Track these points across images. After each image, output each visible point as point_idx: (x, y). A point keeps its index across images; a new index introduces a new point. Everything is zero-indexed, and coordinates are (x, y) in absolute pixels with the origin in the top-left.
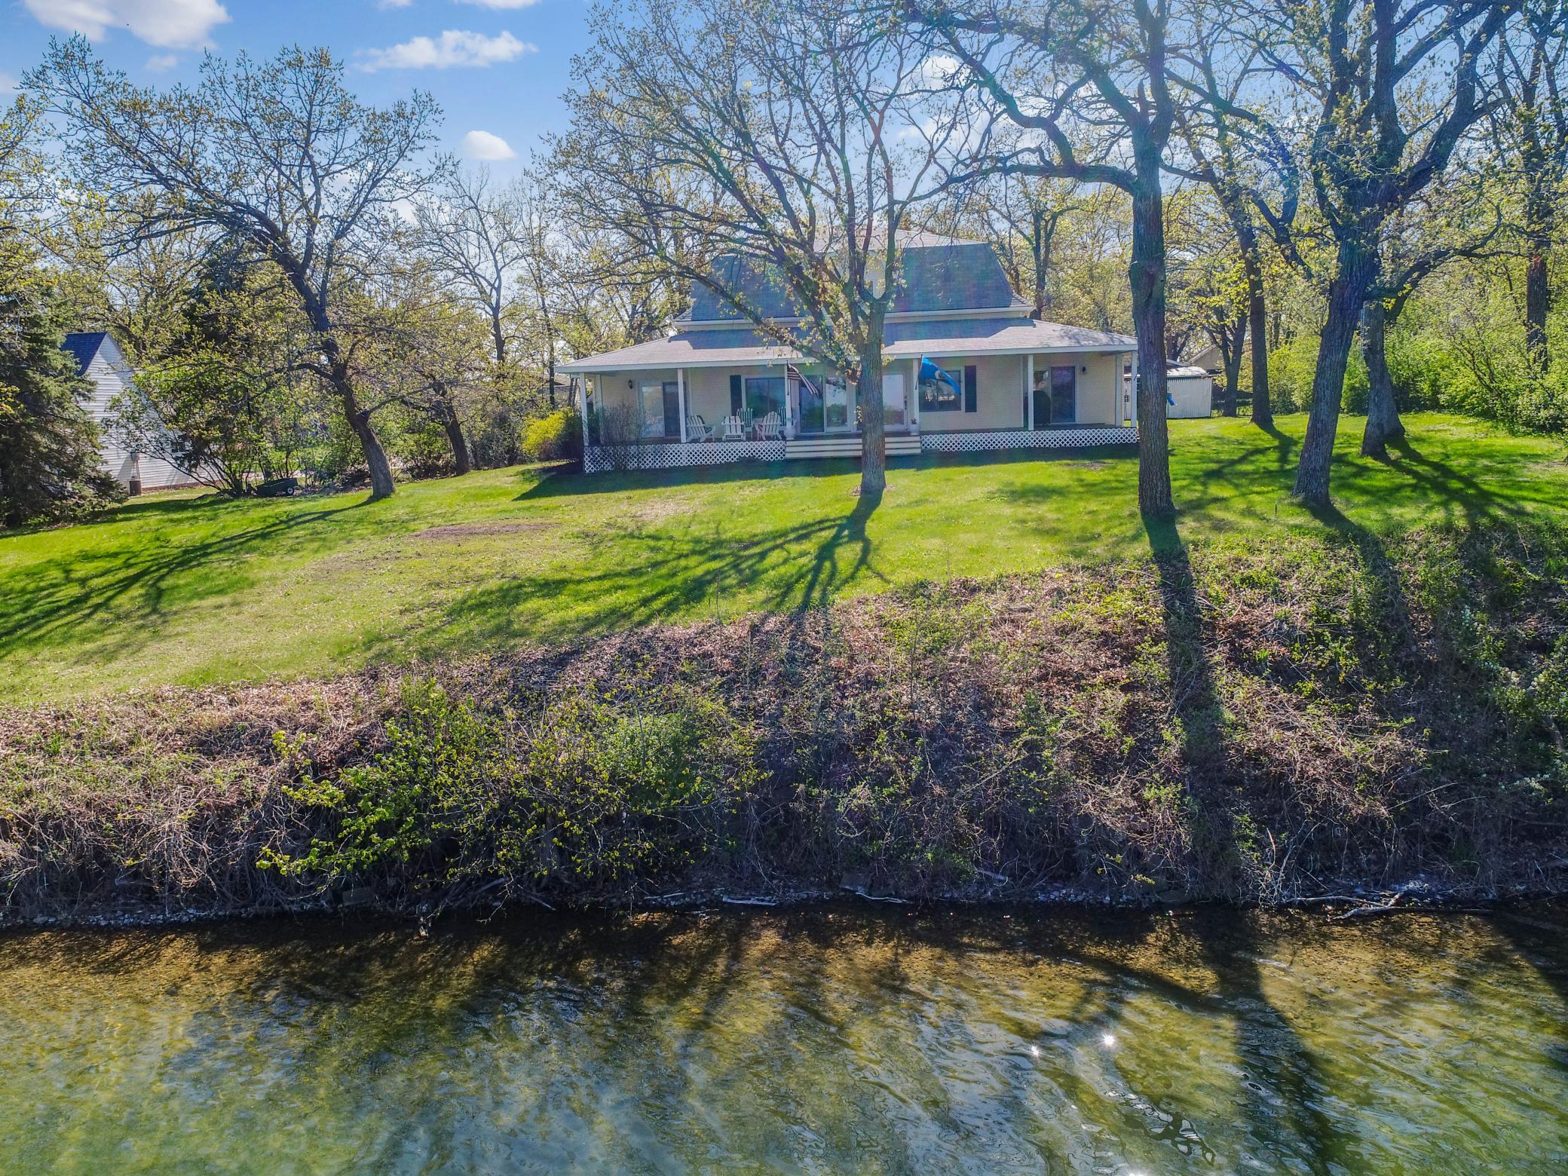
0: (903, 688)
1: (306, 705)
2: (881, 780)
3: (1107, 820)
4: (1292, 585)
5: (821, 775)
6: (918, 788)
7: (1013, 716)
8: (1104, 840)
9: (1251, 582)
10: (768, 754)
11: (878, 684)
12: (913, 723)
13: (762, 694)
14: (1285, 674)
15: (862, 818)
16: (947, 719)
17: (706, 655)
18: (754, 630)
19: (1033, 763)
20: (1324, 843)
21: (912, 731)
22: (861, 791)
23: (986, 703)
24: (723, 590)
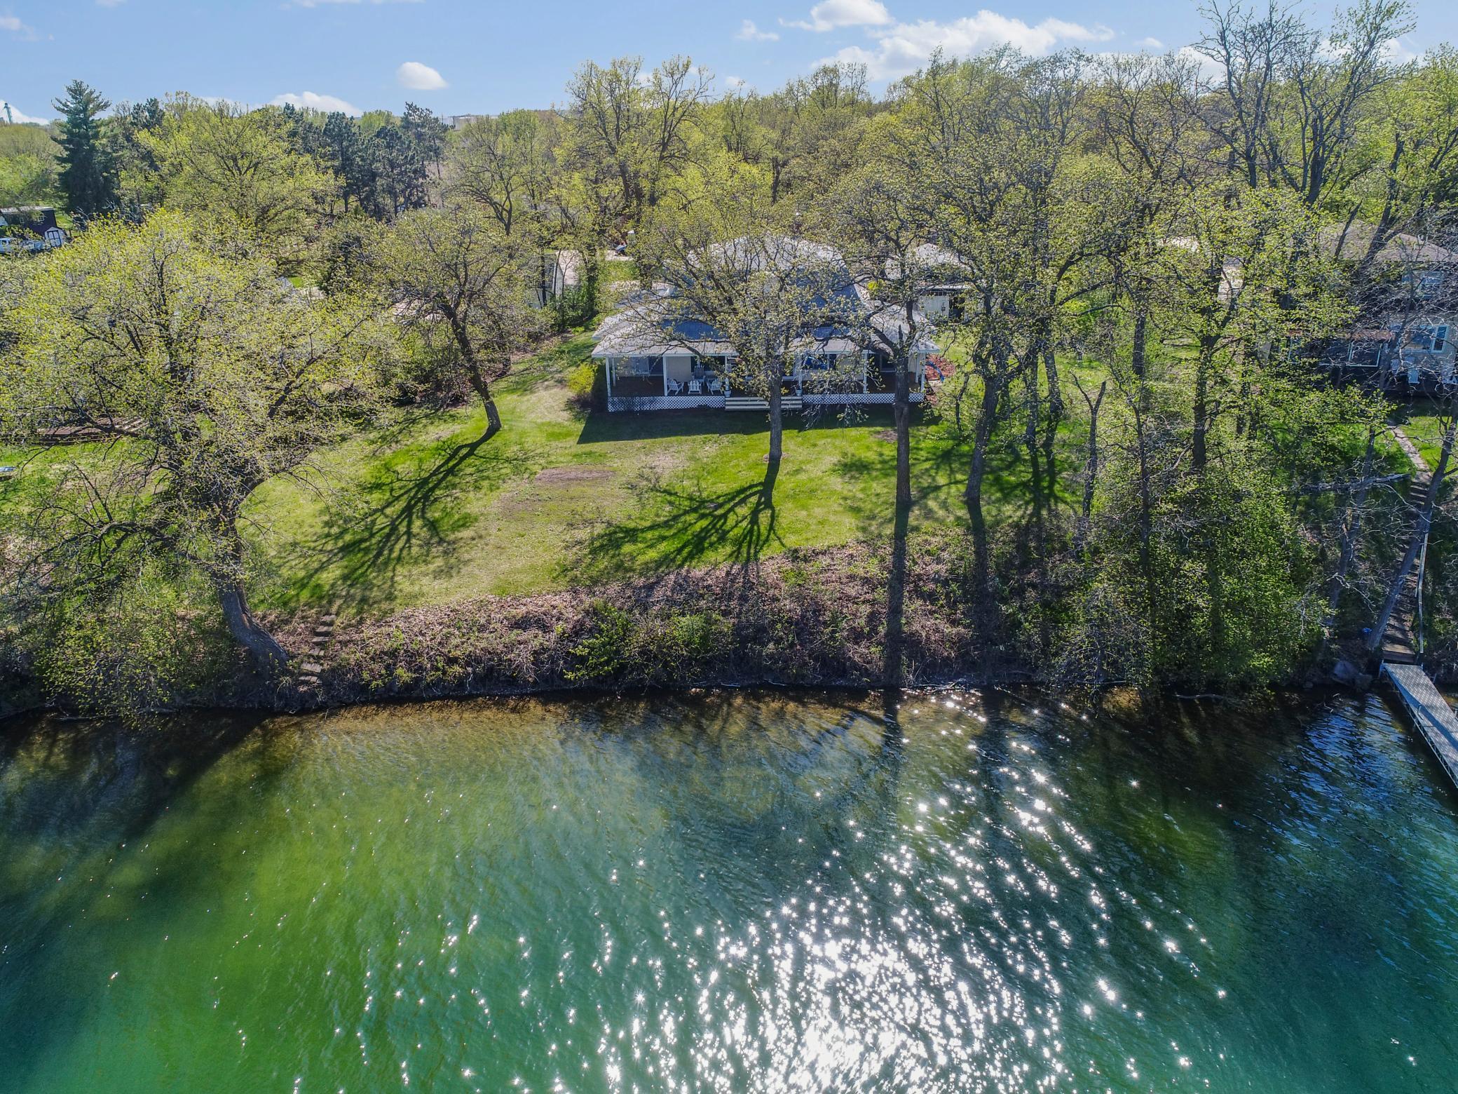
0: (787, 602)
1: (554, 607)
2: (778, 641)
3: (856, 659)
4: (945, 555)
5: (755, 640)
6: (792, 645)
7: (827, 616)
8: (855, 666)
9: (928, 552)
10: (738, 629)
11: (778, 600)
12: (791, 618)
13: (733, 604)
14: (931, 597)
15: (771, 656)
16: (803, 616)
17: (710, 586)
18: (728, 573)
19: (832, 638)
20: (933, 665)
21: (790, 621)
22: (771, 645)
23: (818, 610)
24: (711, 545)
